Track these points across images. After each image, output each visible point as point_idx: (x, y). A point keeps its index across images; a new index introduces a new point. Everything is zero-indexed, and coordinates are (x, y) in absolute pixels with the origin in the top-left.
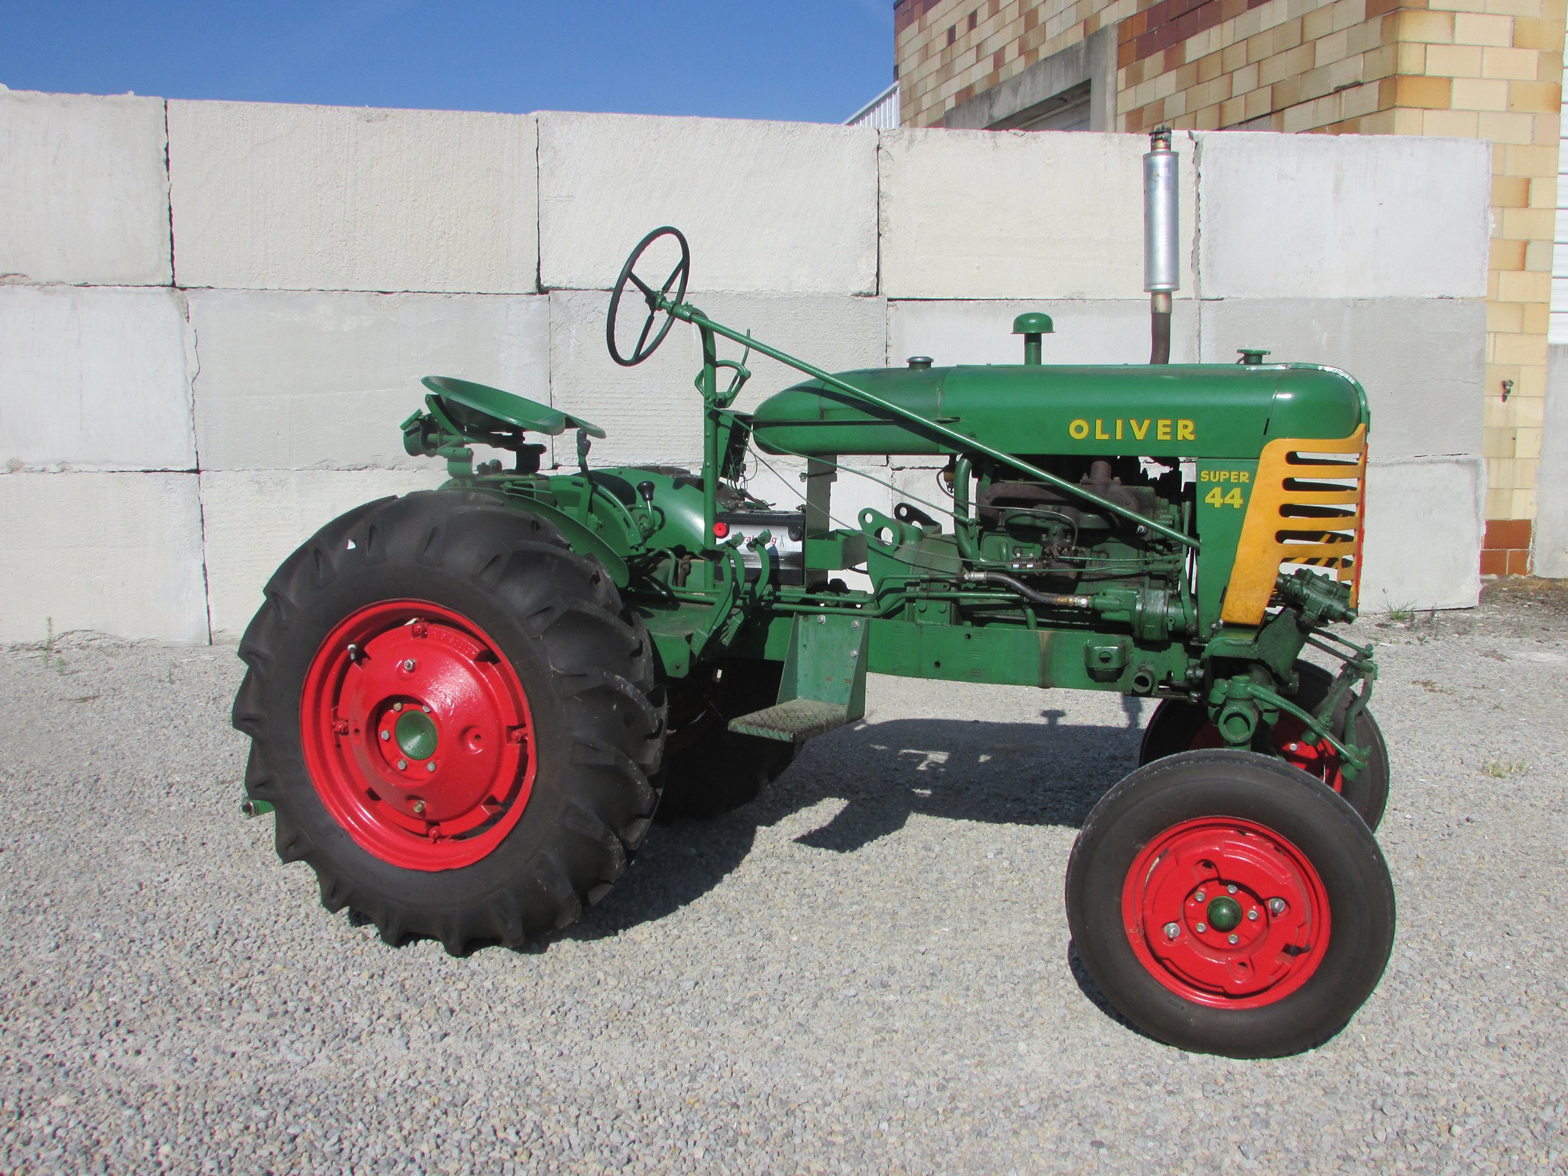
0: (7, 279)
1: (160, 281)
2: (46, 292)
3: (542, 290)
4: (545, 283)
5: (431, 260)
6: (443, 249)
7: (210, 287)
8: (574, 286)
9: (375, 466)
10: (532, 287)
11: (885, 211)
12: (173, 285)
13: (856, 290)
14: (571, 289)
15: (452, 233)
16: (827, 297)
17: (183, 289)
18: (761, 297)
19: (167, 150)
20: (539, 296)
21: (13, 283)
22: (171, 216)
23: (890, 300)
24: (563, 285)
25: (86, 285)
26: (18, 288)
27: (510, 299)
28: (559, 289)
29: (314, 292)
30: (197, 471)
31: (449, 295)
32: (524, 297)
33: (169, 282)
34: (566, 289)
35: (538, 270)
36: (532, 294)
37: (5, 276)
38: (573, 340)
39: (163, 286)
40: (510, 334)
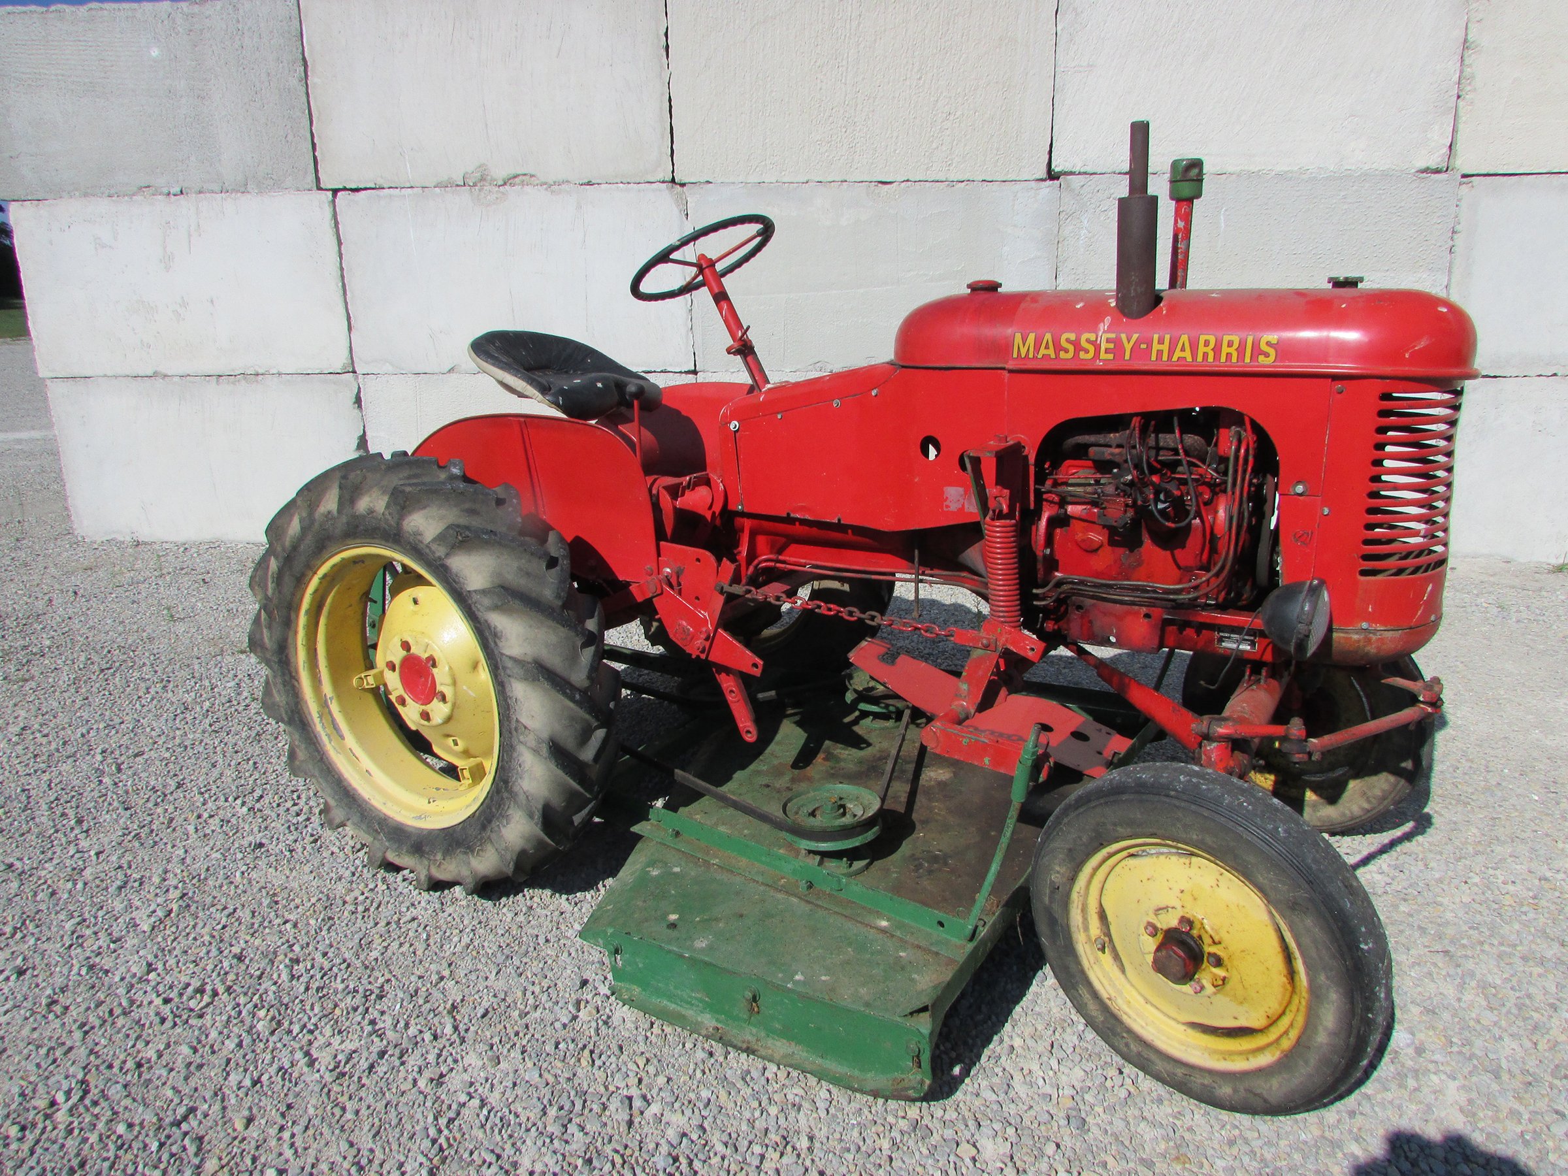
0: (517, 180)
1: (660, 177)
2: (552, 192)
3: (1052, 175)
4: (1057, 167)
5: (934, 145)
6: (948, 132)
7: (708, 182)
8: (1089, 169)
10: (1043, 173)
11: (1470, 66)
12: (673, 181)
13: (1422, 165)
14: (1085, 173)
15: (959, 113)
16: (1385, 175)
17: (683, 185)
18: (1305, 177)
19: (666, 35)
20: (1049, 183)
21: (522, 183)
22: (671, 107)
23: (1464, 176)
24: (1077, 170)
25: (589, 184)
26: (528, 189)
27: (1018, 186)
28: (1071, 173)
29: (810, 184)
30: (695, 373)
31: (952, 183)
32: (1033, 184)
33: (669, 177)
34: (1080, 174)
35: (1050, 152)
36: (1042, 180)
37: (515, 177)
38: (1084, 232)
39: (663, 182)
40: (1015, 226)
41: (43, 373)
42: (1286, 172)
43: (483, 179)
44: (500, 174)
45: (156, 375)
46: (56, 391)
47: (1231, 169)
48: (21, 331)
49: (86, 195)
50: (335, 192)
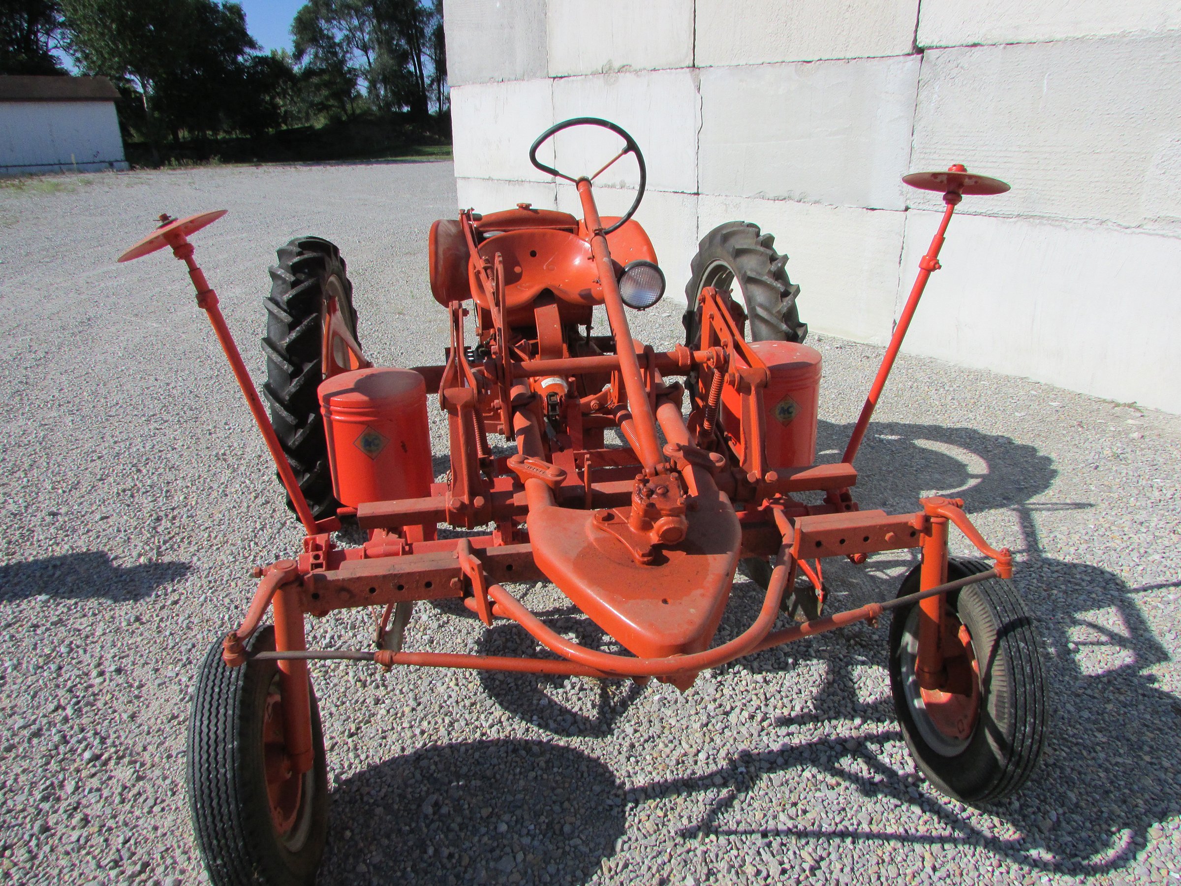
1: (687, 64)
2: (638, 76)
3: (917, 50)
4: (921, 43)
5: (838, 32)
6: (848, 21)
7: (711, 66)
8: (943, 44)
9: (790, 198)
10: (908, 48)
12: (694, 66)
14: (941, 47)
17: (698, 69)
20: (914, 56)
21: (626, 71)
24: (934, 44)
25: (654, 70)
26: (628, 74)
27: (891, 61)
28: (930, 48)
29: (765, 65)
30: (697, 194)
31: (848, 61)
32: (902, 58)
33: (691, 65)
34: (937, 48)
35: (916, 31)
36: (909, 55)
37: (624, 67)
38: (935, 96)
39: (688, 67)
40: (887, 92)
41: (456, 175)
42: (1108, 37)
43: (610, 69)
44: (617, 65)
45: (490, 179)
46: (460, 184)
47: (1058, 37)
48: (449, 154)
49: (473, 83)
50: (554, 78)
